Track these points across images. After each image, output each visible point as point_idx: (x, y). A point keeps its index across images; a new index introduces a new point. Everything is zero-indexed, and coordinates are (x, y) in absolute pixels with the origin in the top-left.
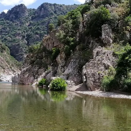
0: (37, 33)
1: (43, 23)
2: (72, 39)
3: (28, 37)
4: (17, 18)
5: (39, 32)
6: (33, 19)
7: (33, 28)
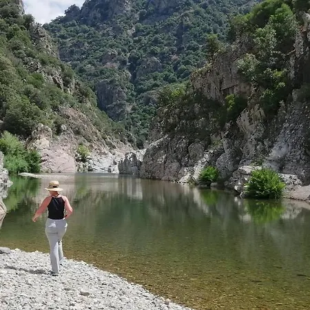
0: (153, 53)
1: (168, 27)
2: (279, 74)
3: (134, 64)
4: (105, 17)
5: (159, 50)
6: (142, 18)
7: (145, 40)
